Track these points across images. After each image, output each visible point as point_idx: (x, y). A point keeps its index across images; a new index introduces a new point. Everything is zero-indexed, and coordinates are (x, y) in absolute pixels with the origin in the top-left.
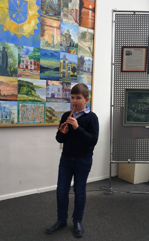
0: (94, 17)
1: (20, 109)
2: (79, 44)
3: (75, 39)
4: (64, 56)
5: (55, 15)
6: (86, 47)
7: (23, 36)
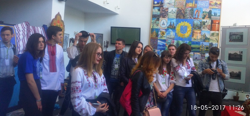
0: (219, 26)
2: (210, 38)
3: (208, 36)
4: (202, 43)
5: (199, 28)
6: (214, 39)
7: (185, 38)
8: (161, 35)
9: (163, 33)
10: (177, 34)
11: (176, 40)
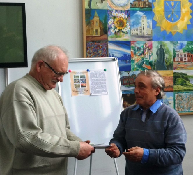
1: (176, 99)
7: (178, 33)
8: (115, 28)
9: (121, 24)
10: (158, 25)
11: (157, 39)
